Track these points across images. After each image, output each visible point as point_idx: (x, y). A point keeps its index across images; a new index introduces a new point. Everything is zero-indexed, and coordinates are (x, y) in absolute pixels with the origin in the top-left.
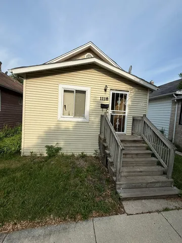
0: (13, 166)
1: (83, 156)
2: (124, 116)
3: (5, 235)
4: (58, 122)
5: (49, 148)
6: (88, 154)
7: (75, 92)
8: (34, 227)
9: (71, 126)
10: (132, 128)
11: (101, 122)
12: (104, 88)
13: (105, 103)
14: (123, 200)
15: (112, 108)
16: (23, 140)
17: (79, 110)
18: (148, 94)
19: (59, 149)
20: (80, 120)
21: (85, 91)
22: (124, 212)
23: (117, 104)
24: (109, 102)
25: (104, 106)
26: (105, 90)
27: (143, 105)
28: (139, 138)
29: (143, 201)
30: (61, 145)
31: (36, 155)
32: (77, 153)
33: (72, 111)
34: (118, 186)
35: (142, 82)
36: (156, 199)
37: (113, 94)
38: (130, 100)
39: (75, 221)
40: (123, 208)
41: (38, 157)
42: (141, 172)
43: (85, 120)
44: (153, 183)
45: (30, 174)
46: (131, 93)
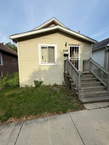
0: (17, 93)
1: (56, 85)
2: (78, 61)
3: (23, 122)
4: (39, 67)
5: (36, 82)
6: (59, 84)
7: (48, 48)
8: (37, 118)
9: (47, 68)
10: (83, 67)
11: (64, 64)
12: (65, 44)
13: (66, 53)
14: (83, 104)
15: (71, 56)
16: (20, 79)
17: (51, 59)
18: (91, 46)
19: (41, 82)
20: (52, 64)
21: (54, 47)
22: (86, 109)
23: (73, 53)
24: (69, 53)
25: (66, 55)
26: (66, 45)
27: (89, 53)
28: (88, 72)
29: (95, 103)
30: (43, 79)
31: (28, 86)
32: (52, 84)
33: (47, 60)
34: (79, 97)
35: (87, 39)
36: (102, 102)
37: (71, 48)
38: (81, 50)
39: (59, 114)
40: (84, 107)
41: (30, 88)
42: (92, 89)
43: (55, 65)
44: (99, 94)
45: (28, 95)
46: (81, 46)
